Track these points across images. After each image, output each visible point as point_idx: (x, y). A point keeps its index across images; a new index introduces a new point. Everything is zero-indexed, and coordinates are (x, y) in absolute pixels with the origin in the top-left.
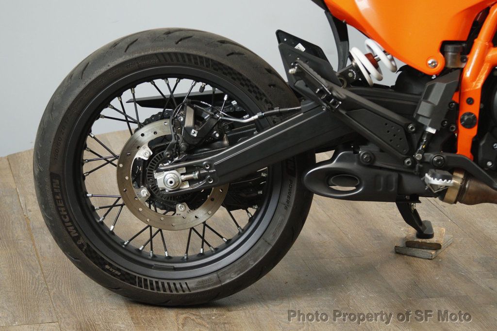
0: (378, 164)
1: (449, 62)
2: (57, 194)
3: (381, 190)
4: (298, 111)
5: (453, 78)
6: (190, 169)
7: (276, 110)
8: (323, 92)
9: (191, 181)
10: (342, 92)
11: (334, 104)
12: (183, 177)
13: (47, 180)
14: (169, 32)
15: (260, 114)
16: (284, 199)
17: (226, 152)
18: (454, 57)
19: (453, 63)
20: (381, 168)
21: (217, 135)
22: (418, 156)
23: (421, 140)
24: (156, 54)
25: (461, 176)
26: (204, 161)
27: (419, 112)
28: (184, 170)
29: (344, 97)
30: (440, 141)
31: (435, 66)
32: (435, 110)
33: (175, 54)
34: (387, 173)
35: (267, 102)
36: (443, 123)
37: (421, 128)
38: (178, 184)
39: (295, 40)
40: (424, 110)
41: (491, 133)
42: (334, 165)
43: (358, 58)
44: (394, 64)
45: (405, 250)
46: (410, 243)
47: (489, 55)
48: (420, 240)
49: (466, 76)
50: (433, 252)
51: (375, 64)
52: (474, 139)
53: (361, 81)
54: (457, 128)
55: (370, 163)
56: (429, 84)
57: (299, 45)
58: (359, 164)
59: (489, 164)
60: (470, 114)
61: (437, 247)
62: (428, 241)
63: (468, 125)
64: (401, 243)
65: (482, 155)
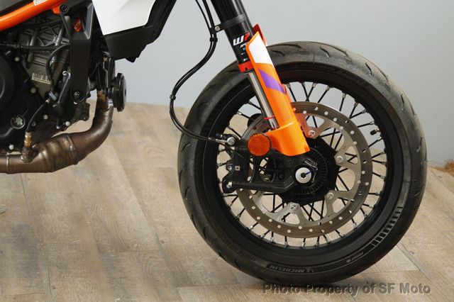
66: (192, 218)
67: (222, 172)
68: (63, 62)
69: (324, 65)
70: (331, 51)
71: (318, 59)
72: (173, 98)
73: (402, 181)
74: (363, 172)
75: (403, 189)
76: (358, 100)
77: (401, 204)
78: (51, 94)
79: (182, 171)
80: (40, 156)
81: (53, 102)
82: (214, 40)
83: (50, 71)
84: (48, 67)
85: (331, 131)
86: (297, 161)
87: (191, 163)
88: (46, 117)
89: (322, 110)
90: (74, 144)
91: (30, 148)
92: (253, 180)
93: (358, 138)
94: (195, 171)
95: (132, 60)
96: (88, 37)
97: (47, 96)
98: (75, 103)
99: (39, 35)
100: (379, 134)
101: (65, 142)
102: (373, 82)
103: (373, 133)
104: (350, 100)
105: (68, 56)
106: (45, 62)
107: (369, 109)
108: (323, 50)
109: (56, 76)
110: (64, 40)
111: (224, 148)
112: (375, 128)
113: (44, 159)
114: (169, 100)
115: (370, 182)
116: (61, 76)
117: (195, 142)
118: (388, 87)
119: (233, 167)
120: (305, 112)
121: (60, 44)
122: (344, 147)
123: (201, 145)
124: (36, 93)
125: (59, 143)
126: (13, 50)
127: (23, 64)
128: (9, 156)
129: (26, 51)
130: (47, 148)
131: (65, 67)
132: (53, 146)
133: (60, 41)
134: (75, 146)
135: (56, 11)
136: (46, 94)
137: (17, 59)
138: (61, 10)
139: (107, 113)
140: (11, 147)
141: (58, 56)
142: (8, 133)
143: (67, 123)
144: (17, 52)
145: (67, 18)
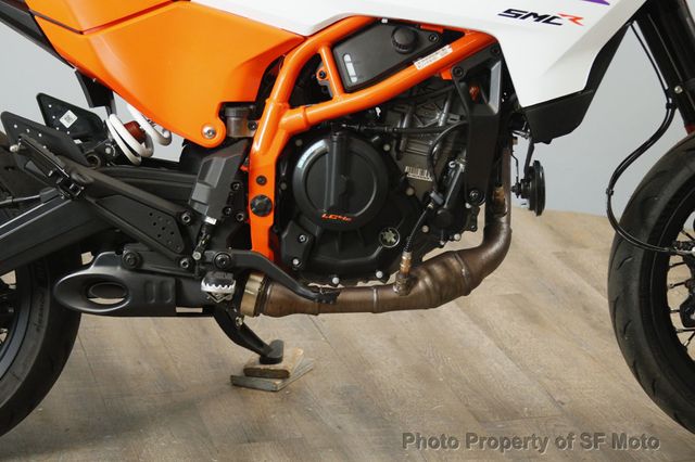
0: (146, 266)
1: (233, 129)
3: (153, 301)
4: (36, 202)
5: (235, 153)
7: (9, 200)
8: (57, 174)
10: (90, 175)
11: (75, 190)
16: (36, 317)
18: (238, 123)
19: (238, 131)
20: (152, 273)
22: (197, 256)
23: (200, 234)
25: (260, 279)
27: (193, 197)
29: (91, 180)
30: (226, 234)
31: (214, 133)
32: (213, 193)
36: (225, 210)
37: (197, 217)
39: (64, 107)
40: (200, 193)
41: (297, 221)
42: (92, 270)
43: (115, 126)
44: (166, 135)
45: (243, 380)
46: (249, 372)
47: (284, 120)
48: (262, 367)
49: (256, 147)
50: (278, 382)
51: (141, 136)
52: (271, 229)
53: (121, 158)
54: (247, 217)
55: (136, 266)
56: (205, 160)
57: (70, 113)
58: (123, 267)
59: (296, 262)
60: (263, 197)
61: (284, 375)
62: (272, 367)
63: (262, 212)
64: (238, 372)
65: (284, 251)
66: (634, 368)
67: (676, 298)
68: (449, 149)
72: (610, 193)
78: (433, 195)
79: (618, 298)
80: (420, 285)
81: (438, 206)
82: (671, 106)
83: (431, 161)
84: (431, 156)
87: (635, 285)
88: (425, 229)
90: (466, 264)
91: (407, 275)
94: (640, 297)
95: (548, 142)
96: (496, 109)
97: (427, 198)
98: (468, 206)
99: (414, 112)
101: (454, 262)
105: (458, 139)
106: (425, 150)
109: (439, 169)
110: (452, 116)
111: (680, 259)
113: (427, 290)
114: (605, 197)
116: (447, 167)
117: (640, 254)
121: (447, 124)
123: (648, 256)
124: (414, 195)
125: (446, 266)
126: (382, 134)
127: (394, 154)
128: (377, 287)
129: (399, 135)
130: (430, 273)
131: (454, 156)
132: (437, 269)
133: (446, 119)
134: (468, 269)
135: (446, 76)
136: (427, 195)
137: (387, 148)
138: (454, 74)
139: (503, 219)
140: (379, 274)
141: (444, 141)
142: (375, 254)
143: (456, 236)
144: (386, 138)
145: (463, 84)
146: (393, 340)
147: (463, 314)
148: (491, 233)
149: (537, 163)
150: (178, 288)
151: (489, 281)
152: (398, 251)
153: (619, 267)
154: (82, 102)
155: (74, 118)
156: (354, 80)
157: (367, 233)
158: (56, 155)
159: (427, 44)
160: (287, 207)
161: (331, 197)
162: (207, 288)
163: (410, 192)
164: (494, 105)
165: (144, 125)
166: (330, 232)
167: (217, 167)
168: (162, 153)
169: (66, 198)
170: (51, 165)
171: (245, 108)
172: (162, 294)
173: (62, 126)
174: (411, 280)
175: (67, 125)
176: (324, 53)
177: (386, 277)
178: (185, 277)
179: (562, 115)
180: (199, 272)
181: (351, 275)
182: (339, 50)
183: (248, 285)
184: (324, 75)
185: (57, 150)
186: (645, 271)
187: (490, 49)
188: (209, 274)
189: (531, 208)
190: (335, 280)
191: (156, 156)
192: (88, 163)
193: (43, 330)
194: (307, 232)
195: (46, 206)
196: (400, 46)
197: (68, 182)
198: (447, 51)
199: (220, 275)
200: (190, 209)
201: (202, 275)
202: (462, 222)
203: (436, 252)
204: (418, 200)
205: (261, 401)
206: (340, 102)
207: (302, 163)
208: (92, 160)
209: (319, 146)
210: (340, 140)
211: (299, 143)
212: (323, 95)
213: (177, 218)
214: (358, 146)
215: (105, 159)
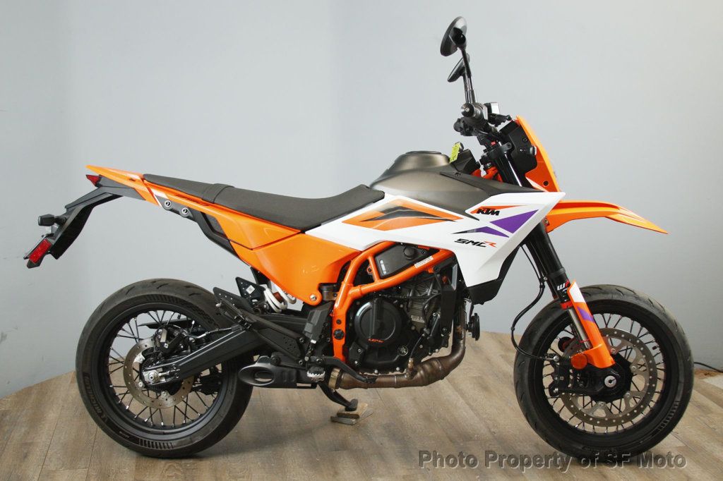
0: (283, 363)
1: (325, 296)
2: (88, 386)
3: (285, 381)
4: (230, 331)
5: (326, 308)
6: (165, 369)
7: (217, 330)
8: (239, 318)
9: (166, 377)
10: (255, 318)
11: (247, 326)
12: (160, 374)
13: (81, 377)
14: (154, 282)
15: (207, 333)
16: (230, 388)
17: (188, 357)
18: (328, 293)
19: (328, 298)
20: (285, 367)
21: (182, 347)
22: (307, 359)
23: (308, 348)
24: (144, 296)
25: (338, 371)
26: (173, 363)
27: (305, 330)
28: (161, 369)
29: (255, 321)
30: (321, 348)
31: (316, 298)
32: (315, 328)
33: (156, 295)
34: (288, 370)
35: (215, 324)
36: (320, 336)
37: (307, 340)
38: (157, 379)
39: (248, 284)
40: (308, 328)
41: (357, 342)
42: (257, 365)
43: (268, 295)
44: (293, 299)
45: (337, 419)
46: (340, 415)
47: (350, 292)
48: (346, 412)
49: (336, 305)
50: (354, 420)
51: (280, 299)
52: (344, 346)
53: (271, 310)
54: (332, 340)
55: (277, 363)
56: (311, 311)
57: (251, 287)
58: (271, 364)
59: (356, 362)
60: (339, 330)
61: (357, 417)
62: (351, 413)
63: (339, 337)
64: (334, 415)
65: (351, 357)
66: (526, 416)
67: (547, 381)
68: (433, 307)
69: (619, 301)
70: (624, 291)
71: (616, 297)
72: (513, 329)
73: (678, 382)
74: (651, 377)
75: (679, 388)
76: (643, 325)
77: (678, 399)
78: (425, 330)
79: (518, 382)
80: (418, 374)
81: (427, 335)
82: (542, 287)
83: (424, 313)
84: (424, 311)
85: (625, 348)
86: (606, 372)
87: (526, 375)
88: (421, 346)
89: (619, 334)
90: (442, 365)
91: (411, 369)
92: (573, 386)
93: (646, 352)
94: (529, 381)
95: (482, 304)
96: (455, 288)
97: (422, 331)
98: (442, 335)
99: (416, 288)
100: (658, 349)
101: (435, 363)
102: (655, 312)
103: (654, 348)
104: (637, 325)
105: (437, 302)
106: (421, 307)
107: (651, 331)
108: (618, 290)
109: (428, 317)
110: (434, 291)
111: (548, 363)
112: (655, 344)
113: (422, 376)
114: (510, 331)
115: (656, 384)
116: (432, 316)
117: (528, 360)
118: (665, 315)
119: (559, 377)
120: (607, 336)
121: (431, 294)
122: (636, 360)
123: (532, 361)
124: (415, 330)
125: (432, 365)
126: (399, 299)
127: (406, 309)
128: (397, 375)
129: (408, 300)
130: (424, 369)
131: (435, 311)
132: (427, 367)
133: (431, 292)
134: (443, 367)
135: (430, 271)
136: (422, 330)
137: (402, 306)
138: (434, 270)
139: (462, 342)
140: (398, 369)
141: (430, 303)
142: (395, 359)
143: (437, 350)
144: (401, 301)
145: (438, 275)
146: (414, 399)
147: (451, 387)
148: (455, 349)
149: (476, 314)
150: (298, 374)
151: (453, 372)
152: (406, 358)
153: (518, 366)
154: (253, 280)
155: (253, 289)
156: (385, 273)
157: (392, 348)
158: (238, 308)
159: (421, 255)
160: (352, 335)
161: (373, 331)
162: (310, 375)
163: (413, 328)
164: (454, 286)
165: (283, 294)
166: (373, 347)
167: (317, 315)
168: (291, 307)
169: (243, 330)
170: (236, 314)
171: (331, 286)
172: (290, 377)
173: (247, 293)
174: (414, 372)
175: (250, 292)
176: (370, 259)
177: (402, 370)
178: (302, 370)
179: (487, 291)
180: (307, 366)
181: (385, 369)
182: (377, 258)
183: (333, 373)
184: (370, 270)
185: (238, 306)
186: (531, 367)
187: (451, 258)
188: (311, 368)
189: (473, 337)
190: (376, 371)
191: (288, 308)
192: (253, 312)
193: (234, 393)
194: (362, 347)
195: (233, 334)
196: (407, 256)
197: (243, 322)
198: (431, 259)
199: (317, 369)
200: (303, 335)
201: (309, 368)
202: (440, 343)
203: (428, 358)
204: (417, 331)
205: (345, 430)
206: (378, 283)
207: (358, 314)
208: (256, 311)
209: (367, 305)
210: (378, 302)
211: (358, 303)
212: (370, 280)
213: (297, 340)
214: (387, 305)
215: (264, 310)
